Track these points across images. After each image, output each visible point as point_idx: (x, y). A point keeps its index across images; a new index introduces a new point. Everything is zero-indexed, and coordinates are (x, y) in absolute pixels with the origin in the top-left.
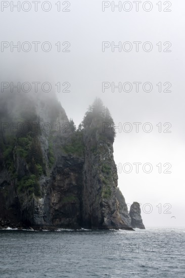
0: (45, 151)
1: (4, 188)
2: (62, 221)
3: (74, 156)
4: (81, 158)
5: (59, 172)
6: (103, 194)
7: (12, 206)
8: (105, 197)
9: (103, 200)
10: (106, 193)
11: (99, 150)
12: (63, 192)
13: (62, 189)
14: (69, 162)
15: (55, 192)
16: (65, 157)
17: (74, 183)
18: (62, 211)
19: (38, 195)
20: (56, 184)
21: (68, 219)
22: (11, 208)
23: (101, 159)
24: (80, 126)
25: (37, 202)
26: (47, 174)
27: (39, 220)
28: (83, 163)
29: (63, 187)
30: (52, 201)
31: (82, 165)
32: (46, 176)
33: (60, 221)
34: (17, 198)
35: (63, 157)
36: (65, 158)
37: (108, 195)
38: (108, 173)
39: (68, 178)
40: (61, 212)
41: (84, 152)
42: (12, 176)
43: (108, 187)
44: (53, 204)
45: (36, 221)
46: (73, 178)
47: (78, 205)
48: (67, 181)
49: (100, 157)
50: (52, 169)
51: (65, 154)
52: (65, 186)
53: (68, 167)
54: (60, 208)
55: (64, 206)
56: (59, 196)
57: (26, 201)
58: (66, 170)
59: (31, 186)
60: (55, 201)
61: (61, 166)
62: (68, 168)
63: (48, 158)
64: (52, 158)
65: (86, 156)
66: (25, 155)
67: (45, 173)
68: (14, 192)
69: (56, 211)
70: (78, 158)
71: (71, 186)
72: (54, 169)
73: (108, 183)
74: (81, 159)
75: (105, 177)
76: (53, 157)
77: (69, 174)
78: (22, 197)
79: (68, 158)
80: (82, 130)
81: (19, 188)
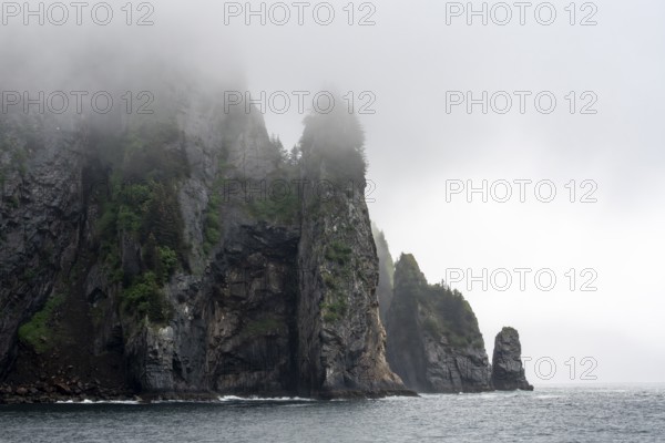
0: (197, 214)
1: (95, 306)
2: (242, 379)
3: (274, 224)
4: (290, 228)
5: (233, 263)
6: (324, 313)
7: (110, 347)
8: (328, 320)
9: (324, 326)
10: (332, 309)
11: (323, 208)
12: (246, 311)
13: (244, 302)
14: (262, 239)
15: (225, 312)
16: (250, 228)
17: (275, 287)
18: (241, 356)
19: (159, 319)
20: (226, 292)
21: (256, 375)
22: (106, 352)
23: (327, 229)
24: (295, 151)
25: (155, 337)
26: (194, 269)
27: (159, 379)
28: (296, 240)
29: (244, 299)
30: (217, 333)
31: (296, 245)
32: (190, 273)
33: (237, 379)
34: (120, 327)
35: (244, 227)
36: (251, 231)
37: (337, 314)
38: (341, 263)
39: (260, 276)
40: (238, 359)
41: (299, 213)
42: (111, 276)
43: (340, 295)
44: (218, 339)
45: (152, 381)
46: (272, 275)
47: (283, 342)
48: (256, 285)
49: (324, 223)
50: (212, 256)
51: (250, 221)
52: (252, 296)
53: (259, 250)
54: (236, 349)
55: (246, 343)
56: (235, 320)
57: (134, 334)
58: (254, 257)
59: (143, 299)
60: (224, 333)
61: (238, 248)
62: (259, 254)
63: (204, 231)
64: (213, 229)
65: (304, 223)
66: (135, 225)
67: (187, 268)
68: (115, 315)
69: (226, 355)
70: (284, 229)
71: (268, 295)
72: (219, 256)
73: (342, 284)
74: (291, 230)
75: (333, 271)
76: (217, 228)
77: (261, 267)
78: (127, 326)
79: (259, 229)
80: (299, 162)
81: (124, 305)
